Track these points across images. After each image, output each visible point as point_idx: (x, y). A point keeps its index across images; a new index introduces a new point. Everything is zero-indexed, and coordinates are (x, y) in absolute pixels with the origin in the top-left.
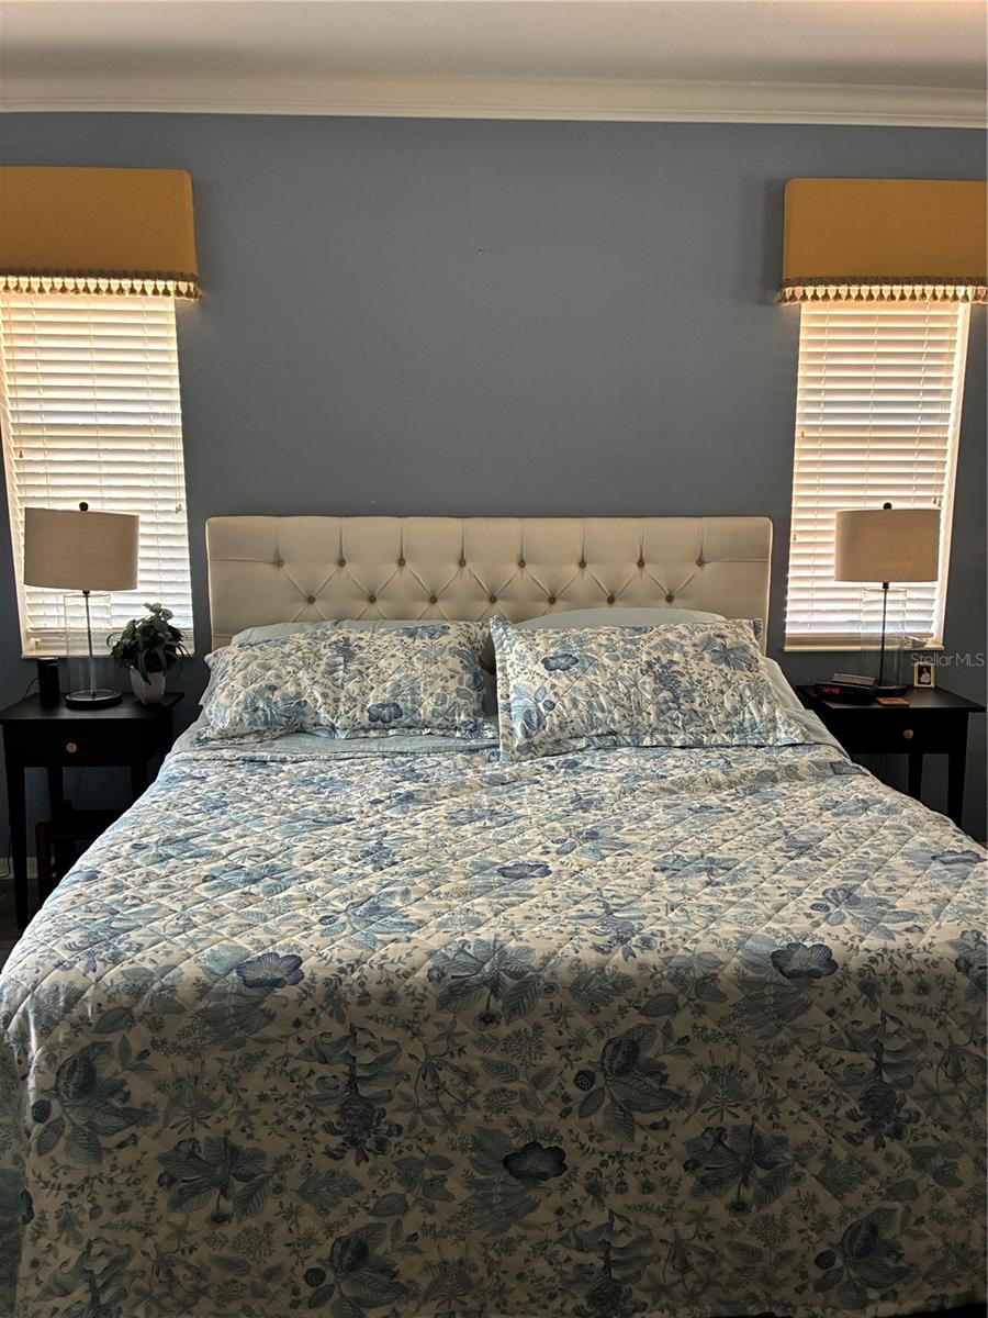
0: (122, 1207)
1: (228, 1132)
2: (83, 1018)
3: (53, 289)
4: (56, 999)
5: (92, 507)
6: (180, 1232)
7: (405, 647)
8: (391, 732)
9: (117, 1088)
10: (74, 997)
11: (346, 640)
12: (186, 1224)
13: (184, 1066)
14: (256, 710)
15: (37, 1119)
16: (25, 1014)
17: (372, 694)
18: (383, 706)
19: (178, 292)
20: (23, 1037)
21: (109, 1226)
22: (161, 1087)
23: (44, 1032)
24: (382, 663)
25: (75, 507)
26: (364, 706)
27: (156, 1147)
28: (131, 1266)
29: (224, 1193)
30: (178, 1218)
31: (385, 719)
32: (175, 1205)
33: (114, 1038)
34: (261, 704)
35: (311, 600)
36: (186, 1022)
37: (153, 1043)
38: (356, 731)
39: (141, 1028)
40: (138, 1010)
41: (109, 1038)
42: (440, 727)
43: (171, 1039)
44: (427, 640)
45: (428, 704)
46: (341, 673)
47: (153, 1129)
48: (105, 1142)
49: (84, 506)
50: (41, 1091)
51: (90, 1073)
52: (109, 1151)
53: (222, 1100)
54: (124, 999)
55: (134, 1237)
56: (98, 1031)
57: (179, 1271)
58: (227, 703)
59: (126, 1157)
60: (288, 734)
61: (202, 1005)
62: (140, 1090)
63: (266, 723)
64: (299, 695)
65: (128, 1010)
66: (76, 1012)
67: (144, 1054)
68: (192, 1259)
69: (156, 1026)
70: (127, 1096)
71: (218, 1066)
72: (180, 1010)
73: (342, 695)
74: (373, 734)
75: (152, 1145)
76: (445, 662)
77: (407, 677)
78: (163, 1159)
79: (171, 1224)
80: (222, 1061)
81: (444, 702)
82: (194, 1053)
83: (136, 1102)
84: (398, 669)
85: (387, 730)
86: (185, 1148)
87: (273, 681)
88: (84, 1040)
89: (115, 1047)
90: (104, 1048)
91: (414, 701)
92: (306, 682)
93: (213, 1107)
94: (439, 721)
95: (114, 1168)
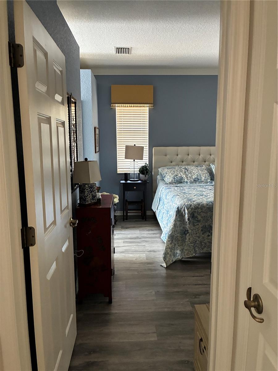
0: (196, 234)
1: (210, 224)
2: (192, 208)
3: (129, 106)
4: (188, 206)
5: (136, 145)
6: (203, 238)
7: (197, 169)
8: (197, 183)
9: (197, 217)
10: (191, 205)
11: (185, 168)
12: (204, 236)
13: (205, 215)
14: (175, 179)
15: (188, 220)
16: (184, 207)
17: (193, 176)
18: (196, 178)
19: (149, 106)
20: (184, 210)
21: (195, 236)
22: (202, 217)
23: (188, 209)
24: (194, 171)
25: (134, 145)
26: (192, 178)
27: (201, 226)
28: (197, 242)
29: (209, 232)
30: (203, 236)
31: (196, 180)
32: (203, 234)
33: (197, 210)
34: (176, 178)
35: (172, 162)
36: (205, 209)
37: (201, 211)
38: (191, 182)
39: (200, 209)
40: (199, 207)
41: (196, 210)
42: (205, 182)
43: (204, 211)
44: (200, 167)
45: (203, 178)
46: (187, 173)
47: (201, 223)
48: (195, 224)
49: (135, 145)
50: (188, 216)
51: (194, 215)
52: (195, 225)
53: (210, 219)
54: (197, 206)
55: (197, 238)
56: (195, 209)
57: (203, 243)
58: (170, 177)
59: (197, 227)
60: (179, 183)
61: (207, 206)
62: (199, 217)
63: (177, 181)
64: (181, 176)
65: (198, 207)
66: (191, 207)
67: (200, 213)
68: (205, 242)
69: (202, 209)
70: (198, 218)
71: (209, 215)
72: (205, 207)
73: (188, 176)
74: (194, 183)
75: (200, 225)
76: (204, 171)
77: (199, 173)
78: (201, 227)
79: (202, 236)
80: (210, 214)
81: (206, 178)
82: (206, 213)
83: (199, 219)
84: (197, 172)
85: (196, 182)
86: (204, 226)
87: (177, 174)
88: (193, 211)
89: (197, 212)
90: (195, 212)
91: (201, 178)
92: (182, 174)
93: (208, 220)
94: (205, 181)
95: (196, 228)
